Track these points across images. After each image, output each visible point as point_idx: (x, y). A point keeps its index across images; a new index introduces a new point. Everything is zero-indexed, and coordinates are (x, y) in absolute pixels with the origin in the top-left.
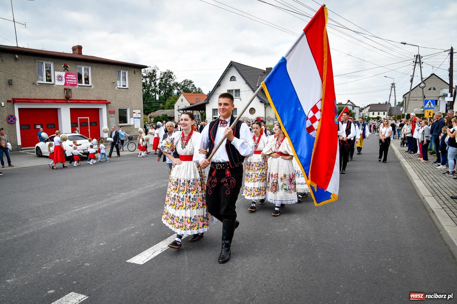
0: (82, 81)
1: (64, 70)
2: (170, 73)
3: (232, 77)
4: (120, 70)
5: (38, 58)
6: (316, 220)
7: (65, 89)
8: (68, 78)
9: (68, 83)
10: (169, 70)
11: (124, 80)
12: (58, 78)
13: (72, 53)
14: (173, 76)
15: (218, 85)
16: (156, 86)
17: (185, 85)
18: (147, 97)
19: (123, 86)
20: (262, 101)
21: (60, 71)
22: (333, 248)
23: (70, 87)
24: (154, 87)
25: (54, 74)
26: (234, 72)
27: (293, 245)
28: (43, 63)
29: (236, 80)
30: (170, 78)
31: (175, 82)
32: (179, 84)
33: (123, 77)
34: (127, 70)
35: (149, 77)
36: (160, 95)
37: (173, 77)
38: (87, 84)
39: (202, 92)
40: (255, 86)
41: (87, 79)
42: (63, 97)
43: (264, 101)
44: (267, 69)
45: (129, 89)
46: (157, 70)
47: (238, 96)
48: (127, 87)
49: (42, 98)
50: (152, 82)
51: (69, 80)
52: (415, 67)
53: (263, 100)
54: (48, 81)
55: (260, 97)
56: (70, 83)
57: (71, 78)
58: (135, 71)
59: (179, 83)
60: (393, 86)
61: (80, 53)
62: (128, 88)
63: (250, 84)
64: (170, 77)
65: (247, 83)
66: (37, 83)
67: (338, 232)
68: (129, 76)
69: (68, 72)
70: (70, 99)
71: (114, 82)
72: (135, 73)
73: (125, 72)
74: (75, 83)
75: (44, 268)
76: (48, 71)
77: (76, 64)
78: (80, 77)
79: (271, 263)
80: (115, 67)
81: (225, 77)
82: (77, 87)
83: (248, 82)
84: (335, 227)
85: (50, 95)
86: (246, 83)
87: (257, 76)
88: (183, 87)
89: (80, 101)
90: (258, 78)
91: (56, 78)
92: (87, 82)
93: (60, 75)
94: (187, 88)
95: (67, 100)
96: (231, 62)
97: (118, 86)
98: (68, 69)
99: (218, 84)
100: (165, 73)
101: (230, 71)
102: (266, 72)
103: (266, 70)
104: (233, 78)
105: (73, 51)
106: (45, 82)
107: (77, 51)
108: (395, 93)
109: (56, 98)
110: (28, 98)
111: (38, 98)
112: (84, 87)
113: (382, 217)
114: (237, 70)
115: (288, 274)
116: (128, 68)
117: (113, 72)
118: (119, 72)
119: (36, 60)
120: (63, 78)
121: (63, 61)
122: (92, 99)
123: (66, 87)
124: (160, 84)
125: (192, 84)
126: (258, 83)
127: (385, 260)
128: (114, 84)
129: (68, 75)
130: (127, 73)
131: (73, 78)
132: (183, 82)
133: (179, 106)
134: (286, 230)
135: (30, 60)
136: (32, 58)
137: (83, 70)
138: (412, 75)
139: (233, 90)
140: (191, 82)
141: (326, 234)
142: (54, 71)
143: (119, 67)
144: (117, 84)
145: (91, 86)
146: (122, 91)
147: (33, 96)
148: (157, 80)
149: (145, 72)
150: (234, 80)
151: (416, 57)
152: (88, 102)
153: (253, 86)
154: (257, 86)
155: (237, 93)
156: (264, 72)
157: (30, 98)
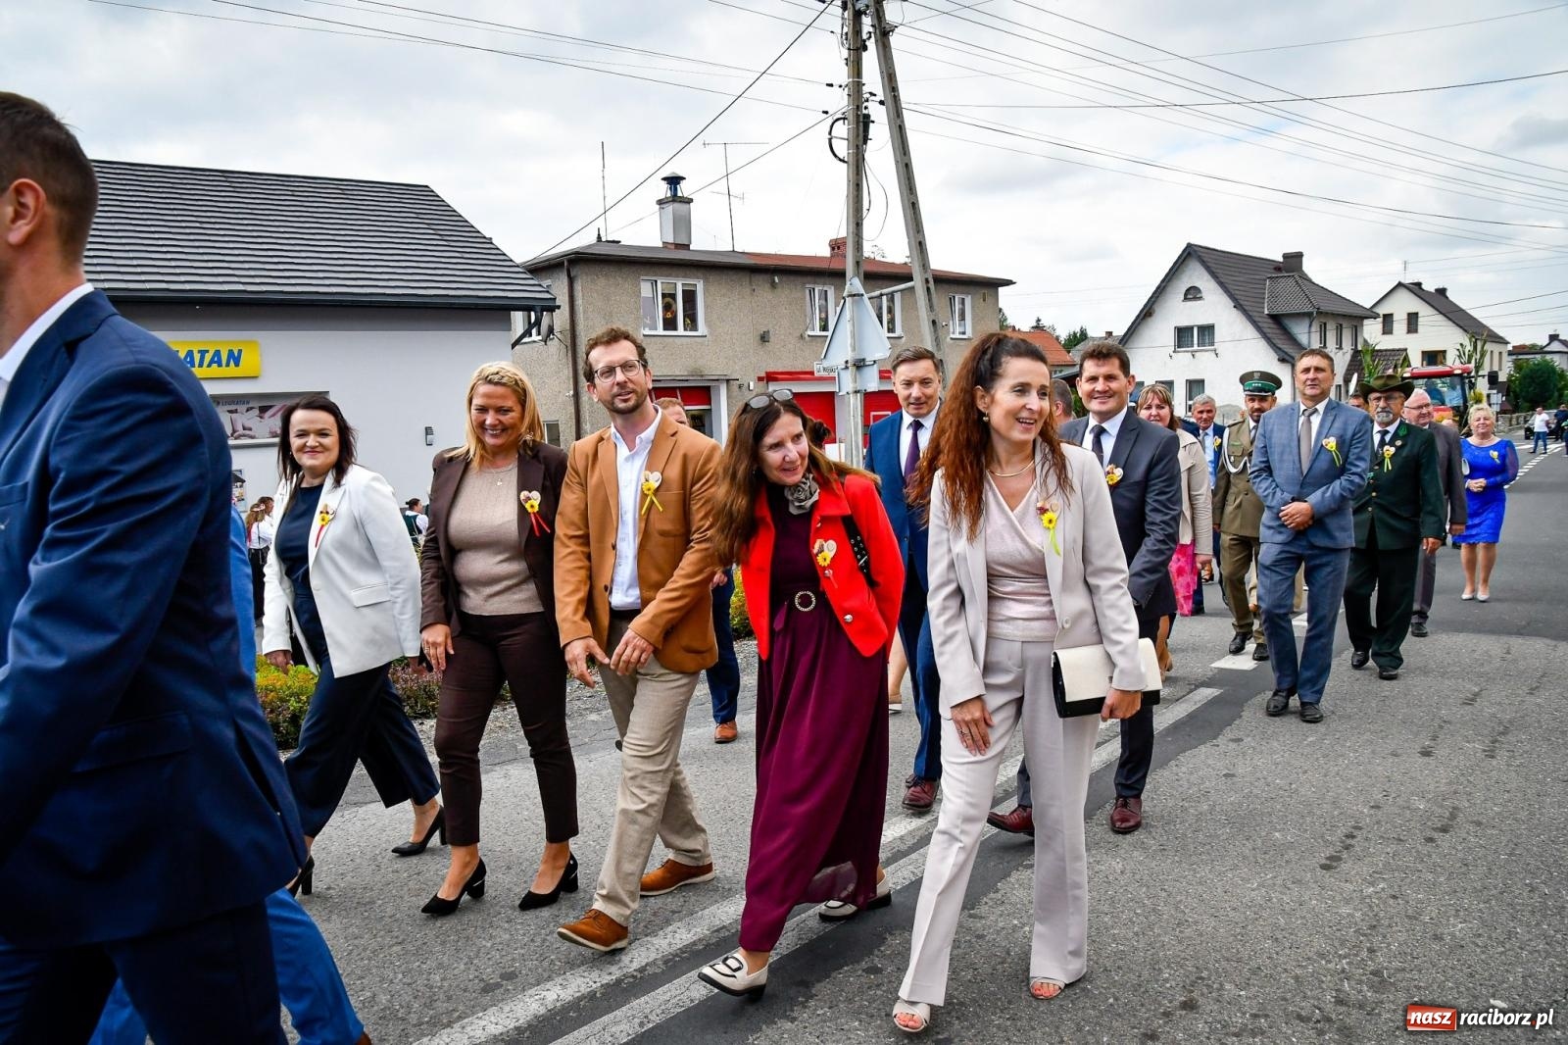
0: (883, 327)
3: (1188, 291)
4: (955, 295)
5: (807, 279)
11: (962, 317)
13: (827, 256)
15: (1147, 313)
19: (960, 333)
20: (1287, 358)
26: (1197, 277)
28: (814, 289)
29: (1204, 296)
33: (960, 311)
34: (969, 293)
38: (891, 333)
40: (1260, 314)
41: (892, 321)
44: (1285, 256)
47: (1208, 344)
48: (968, 335)
53: (1289, 355)
54: (823, 329)
55: (1279, 346)
58: (984, 294)
62: (971, 336)
63: (1246, 308)
65: (1238, 306)
66: (804, 335)
68: (972, 306)
71: (946, 325)
72: (984, 300)
73: (963, 299)
76: (824, 309)
80: (946, 286)
81: (1169, 289)
83: (1242, 302)
86: (1235, 307)
87: (1261, 282)
90: (1263, 287)
92: (891, 327)
96: (1189, 246)
97: (950, 333)
99: (1148, 311)
101: (1184, 271)
102: (1283, 266)
103: (1281, 260)
104: (1192, 291)
105: (833, 249)
106: (818, 332)
114: (1206, 267)
116: (971, 289)
117: (943, 299)
118: (951, 300)
119: (805, 283)
126: (1266, 305)
128: (944, 331)
130: (969, 300)
135: (796, 285)
136: (799, 279)
139: (1191, 328)
143: (954, 288)
144: (949, 327)
145: (900, 338)
146: (960, 345)
147: (799, 365)
150: (1195, 298)
153: (1255, 314)
154: (1266, 312)
155: (1204, 335)
156: (1277, 268)
157: (793, 370)
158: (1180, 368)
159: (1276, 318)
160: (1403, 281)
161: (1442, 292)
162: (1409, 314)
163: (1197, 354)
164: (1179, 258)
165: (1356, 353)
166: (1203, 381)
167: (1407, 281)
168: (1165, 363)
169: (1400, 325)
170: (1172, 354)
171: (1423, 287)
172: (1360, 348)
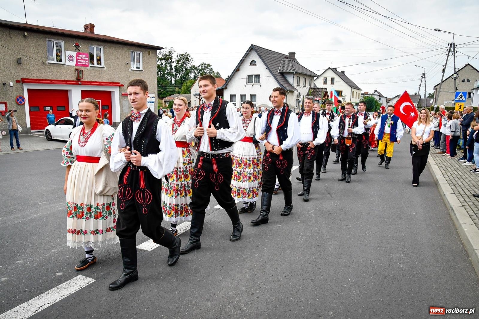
0: (94, 61)
1: (75, 50)
2: (187, 55)
4: (134, 51)
5: (48, 36)
6: (331, 213)
7: (76, 70)
8: (80, 58)
9: (79, 63)
10: (186, 53)
11: (138, 61)
12: (69, 58)
13: (84, 31)
14: (190, 58)
15: (237, 70)
16: (171, 69)
17: (203, 69)
18: (162, 81)
19: (137, 68)
21: (71, 51)
22: (345, 242)
23: (82, 68)
24: (170, 70)
25: (65, 53)
26: (254, 57)
27: (304, 237)
28: (53, 41)
29: (257, 64)
30: (186, 61)
31: (192, 65)
32: (196, 68)
33: (137, 58)
34: (141, 51)
35: (164, 59)
36: (176, 79)
37: (190, 60)
38: (99, 65)
39: (220, 76)
40: (276, 72)
41: (99, 60)
42: (74, 79)
43: (285, 88)
44: (289, 54)
45: (143, 71)
46: (173, 52)
47: (258, 82)
48: (141, 69)
49: (52, 79)
50: (168, 65)
51: (80, 61)
52: (448, 57)
54: (58, 61)
55: (281, 84)
56: (81, 63)
57: (82, 58)
58: (149, 52)
59: (196, 66)
60: (424, 76)
61: (92, 32)
63: (271, 69)
64: (187, 59)
65: (268, 68)
66: (47, 63)
67: (352, 226)
68: (143, 57)
69: (79, 52)
70: (82, 80)
71: (128, 64)
72: (149, 55)
73: (139, 53)
74: (86, 64)
75: (53, 251)
76: (59, 51)
77: (87, 44)
78: (92, 57)
79: (280, 254)
80: (129, 47)
81: (245, 61)
82: (89, 68)
84: (349, 221)
85: (61, 76)
86: (267, 68)
87: (279, 61)
88: (200, 70)
89: (92, 83)
90: (280, 63)
91: (67, 58)
92: (99, 63)
93: (71, 55)
94: (204, 72)
95: (78, 81)
96: (252, 45)
97: (131, 67)
98: (79, 48)
100: (182, 55)
101: (250, 55)
102: (288, 57)
104: (253, 62)
105: (85, 29)
106: (55, 62)
107: (89, 30)
108: (425, 83)
109: (67, 80)
110: (38, 78)
111: (48, 79)
112: (95, 68)
113: (399, 212)
114: (258, 54)
115: (297, 265)
116: (143, 49)
117: (127, 52)
118: (133, 53)
119: (46, 38)
120: (74, 58)
121: (74, 39)
122: (104, 81)
123: (77, 68)
124: (176, 67)
125: (210, 67)
126: (279, 69)
127: (397, 255)
128: (128, 66)
129: (79, 55)
130: (141, 54)
131: (85, 59)
132: (200, 65)
133: (195, 91)
134: (299, 222)
135: (40, 38)
136: (42, 36)
137: (95, 50)
138: (445, 65)
139: (252, 76)
140: (209, 66)
141: (340, 227)
142: (65, 50)
143: (134, 48)
144: (130, 65)
145: (103, 68)
146: (136, 73)
147: (43, 76)
148: (173, 62)
149: (161, 53)
150: (254, 65)
151: (450, 45)
152: (100, 84)
153: (274, 71)
154: (279, 71)
155: (257, 79)
156: (287, 57)
157: (39, 78)
158: (249, 90)
159: (282, 74)
160: (331, 67)
161: (343, 72)
162: (332, 78)
163: (254, 85)
164: (249, 49)
165: (311, 88)
166: (256, 95)
167: (332, 67)
168: (243, 88)
169: (329, 81)
170: (246, 85)
171: (337, 70)
172: (312, 87)
